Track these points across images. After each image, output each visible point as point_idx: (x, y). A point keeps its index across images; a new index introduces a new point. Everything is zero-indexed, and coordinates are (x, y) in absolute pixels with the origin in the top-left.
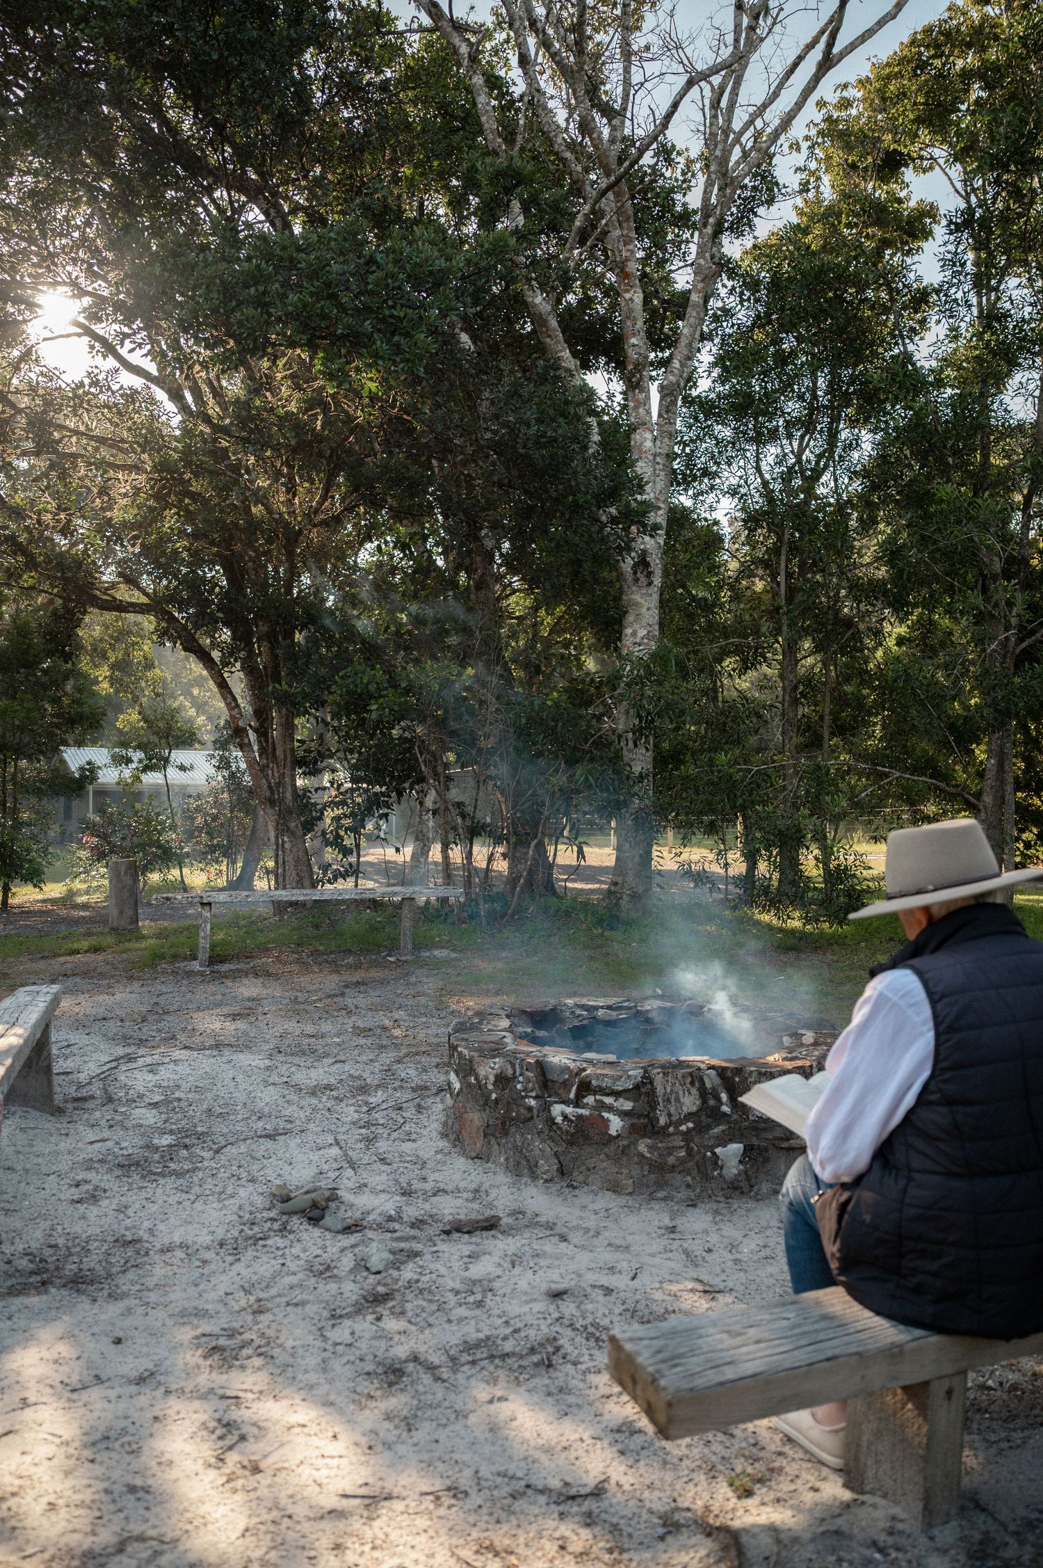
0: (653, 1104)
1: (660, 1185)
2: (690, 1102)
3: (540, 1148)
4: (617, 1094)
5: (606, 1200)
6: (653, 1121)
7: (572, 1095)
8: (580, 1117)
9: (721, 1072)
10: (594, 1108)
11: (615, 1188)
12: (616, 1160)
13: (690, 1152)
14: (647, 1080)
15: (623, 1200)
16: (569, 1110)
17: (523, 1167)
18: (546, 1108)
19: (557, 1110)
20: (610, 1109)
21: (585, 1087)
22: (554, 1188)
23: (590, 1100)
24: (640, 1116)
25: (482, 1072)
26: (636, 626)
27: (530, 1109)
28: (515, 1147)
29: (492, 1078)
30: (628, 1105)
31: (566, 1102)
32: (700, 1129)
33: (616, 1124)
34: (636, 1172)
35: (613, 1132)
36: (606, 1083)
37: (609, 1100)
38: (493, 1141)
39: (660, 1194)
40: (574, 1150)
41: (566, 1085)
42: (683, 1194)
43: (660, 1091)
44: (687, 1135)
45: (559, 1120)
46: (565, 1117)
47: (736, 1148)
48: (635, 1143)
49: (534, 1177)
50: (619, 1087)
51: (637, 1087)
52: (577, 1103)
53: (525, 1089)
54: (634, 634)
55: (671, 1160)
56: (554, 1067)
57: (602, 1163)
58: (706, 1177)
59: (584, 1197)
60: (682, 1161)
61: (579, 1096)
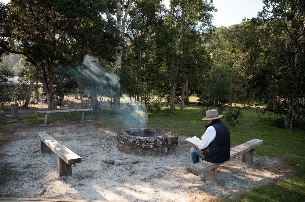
0: (157, 144)
1: (157, 154)
2: (161, 143)
3: (140, 151)
4: (152, 142)
5: (150, 157)
6: (157, 146)
7: (145, 143)
8: (146, 146)
9: (165, 138)
10: (148, 145)
11: (151, 155)
12: (151, 151)
13: (161, 149)
14: (156, 140)
15: (153, 157)
16: (144, 145)
17: (137, 154)
18: (141, 145)
19: (143, 145)
20: (151, 145)
21: (147, 142)
22: (142, 156)
23: (148, 143)
24: (155, 145)
25: (130, 141)
26: (118, 62)
27: (138, 145)
28: (136, 151)
29: (132, 142)
30: (153, 144)
31: (144, 144)
32: (163, 146)
33: (151, 147)
34: (154, 153)
35: (151, 148)
36: (150, 141)
37: (150, 143)
38: (131, 151)
39: (158, 156)
40: (145, 151)
41: (144, 142)
42: (161, 155)
43: (157, 141)
44: (161, 147)
45: (143, 147)
46: (144, 146)
47: (167, 148)
48: (154, 149)
49: (139, 155)
50: (152, 141)
51: (154, 141)
52: (146, 144)
53: (137, 143)
54: (117, 64)
55: (159, 151)
56: (141, 139)
57: (150, 152)
58: (163, 153)
59: (147, 157)
60: (160, 151)
61: (146, 143)
